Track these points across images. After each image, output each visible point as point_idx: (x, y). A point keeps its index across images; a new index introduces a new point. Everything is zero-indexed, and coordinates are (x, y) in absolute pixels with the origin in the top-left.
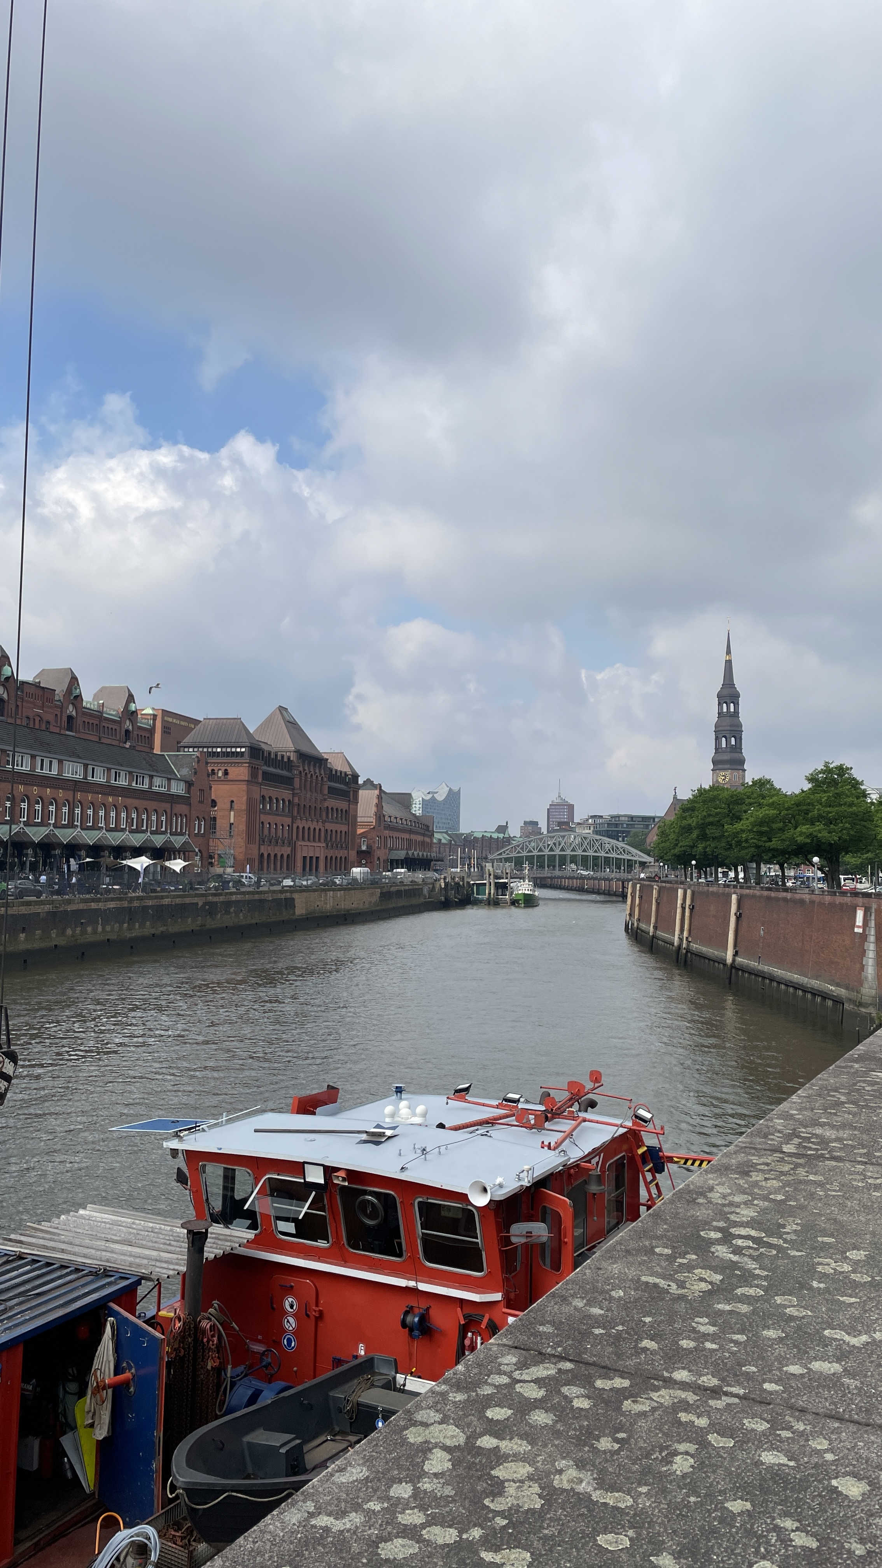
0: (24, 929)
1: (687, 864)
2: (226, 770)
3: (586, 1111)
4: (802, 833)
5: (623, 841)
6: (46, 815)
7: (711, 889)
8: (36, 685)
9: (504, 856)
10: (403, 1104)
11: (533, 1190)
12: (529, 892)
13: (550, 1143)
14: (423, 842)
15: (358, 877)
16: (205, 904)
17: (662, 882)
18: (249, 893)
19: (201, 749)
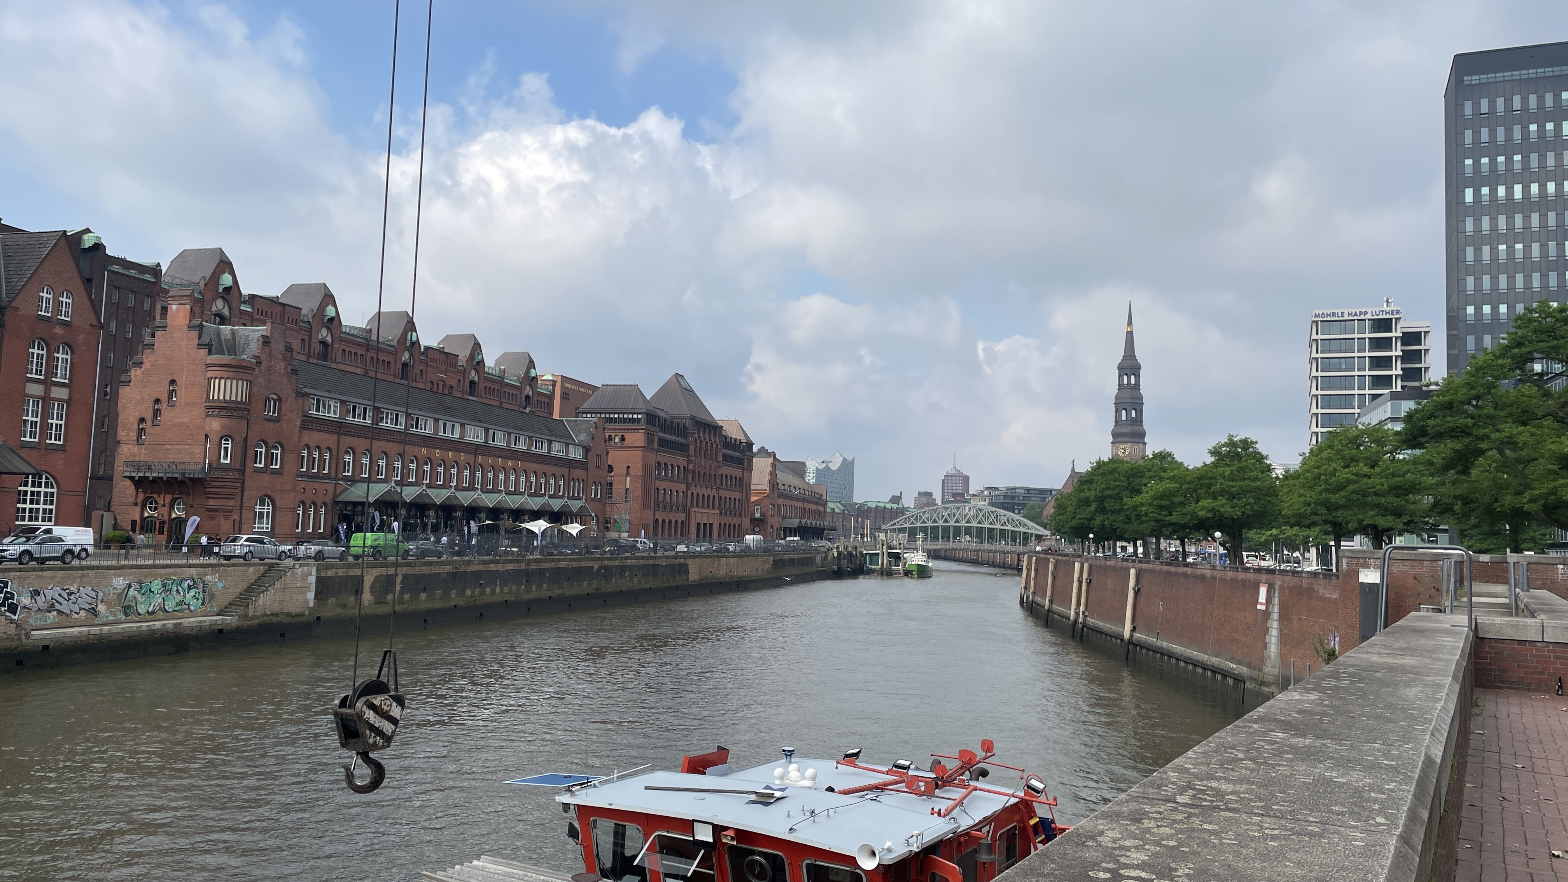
0: (425, 588)
1: (1084, 537)
2: (623, 436)
3: (977, 780)
4: (1204, 507)
5: (1019, 513)
6: (448, 478)
7: (1109, 563)
8: (441, 351)
9: (898, 526)
10: (793, 767)
11: (921, 857)
12: (923, 563)
13: (940, 810)
14: (817, 511)
15: (752, 544)
16: (600, 568)
17: (1058, 555)
18: (643, 558)
19: (598, 415)
